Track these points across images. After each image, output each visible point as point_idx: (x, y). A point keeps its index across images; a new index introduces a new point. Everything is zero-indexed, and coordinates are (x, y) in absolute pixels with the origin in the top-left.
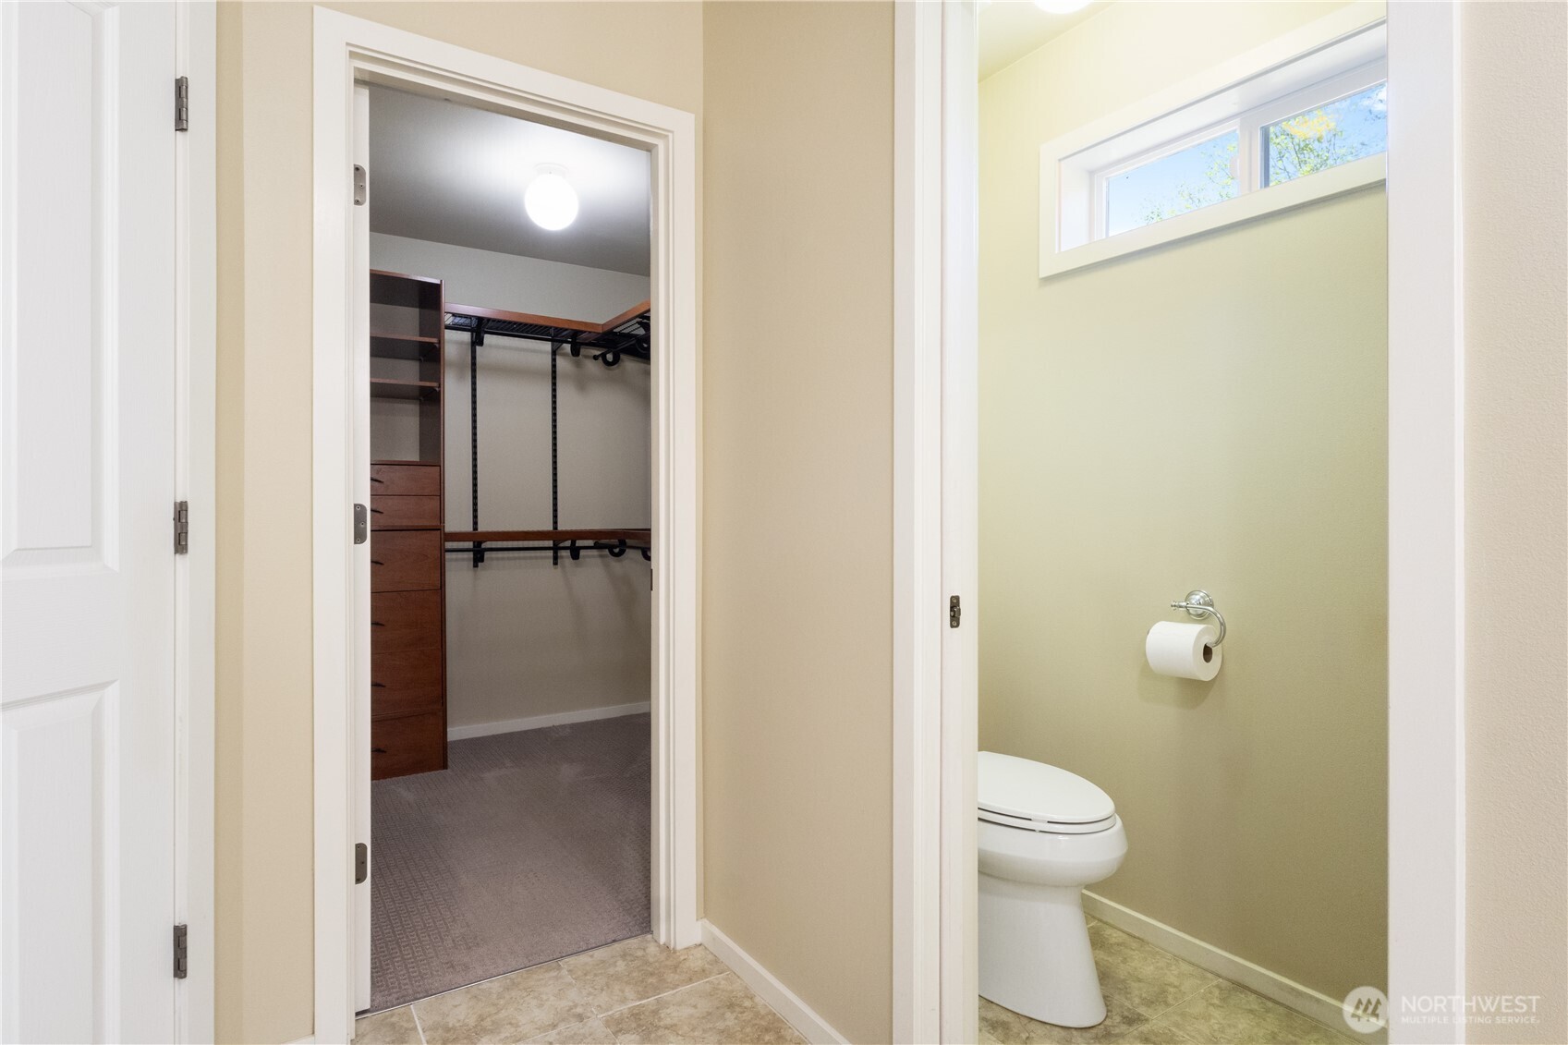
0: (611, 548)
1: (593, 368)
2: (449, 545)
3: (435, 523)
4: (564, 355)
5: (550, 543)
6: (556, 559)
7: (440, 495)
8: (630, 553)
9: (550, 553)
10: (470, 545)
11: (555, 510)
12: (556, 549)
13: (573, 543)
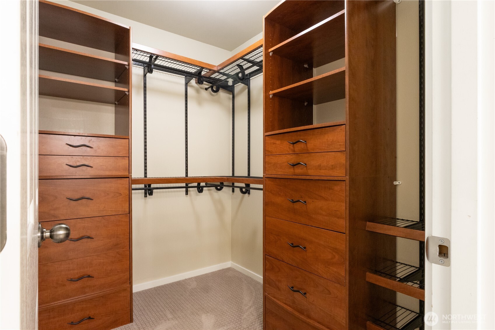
0: (216, 187)
1: (205, 94)
2: (134, 186)
3: (126, 174)
4: (192, 86)
5: (184, 185)
6: (187, 193)
7: (128, 156)
8: (225, 189)
9: (184, 189)
10: (142, 186)
11: (187, 167)
12: (187, 187)
13: (199, 184)
